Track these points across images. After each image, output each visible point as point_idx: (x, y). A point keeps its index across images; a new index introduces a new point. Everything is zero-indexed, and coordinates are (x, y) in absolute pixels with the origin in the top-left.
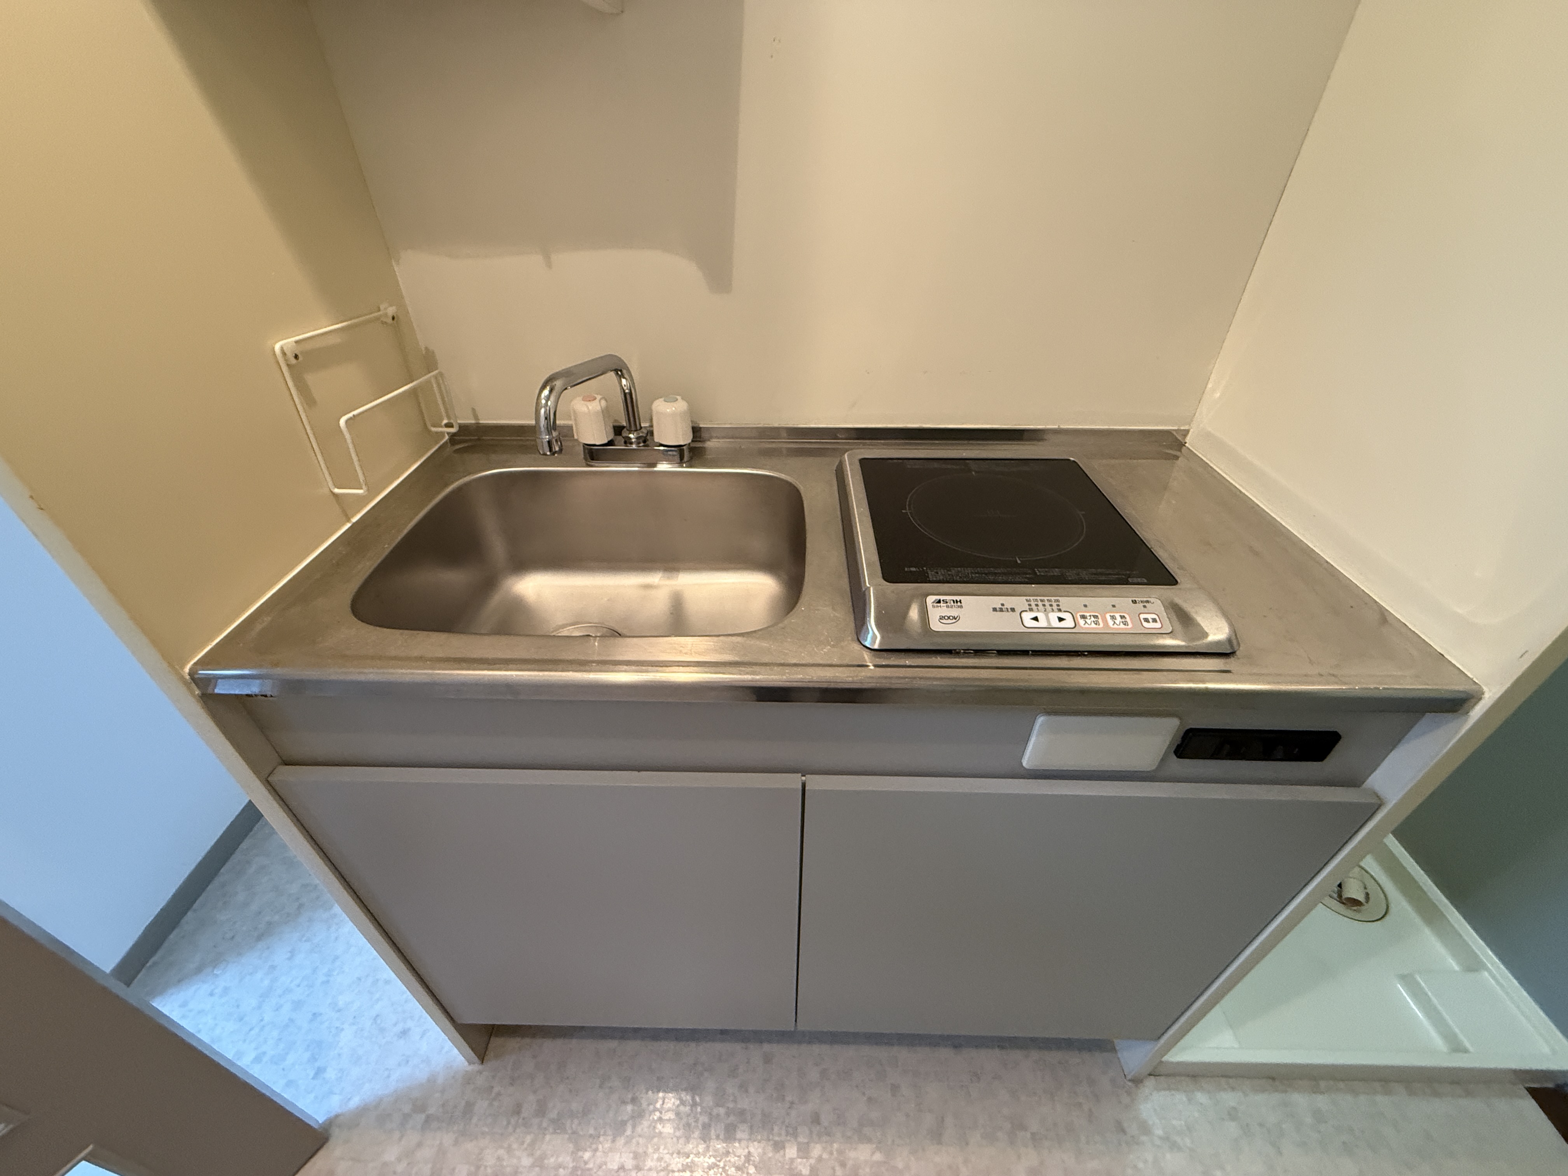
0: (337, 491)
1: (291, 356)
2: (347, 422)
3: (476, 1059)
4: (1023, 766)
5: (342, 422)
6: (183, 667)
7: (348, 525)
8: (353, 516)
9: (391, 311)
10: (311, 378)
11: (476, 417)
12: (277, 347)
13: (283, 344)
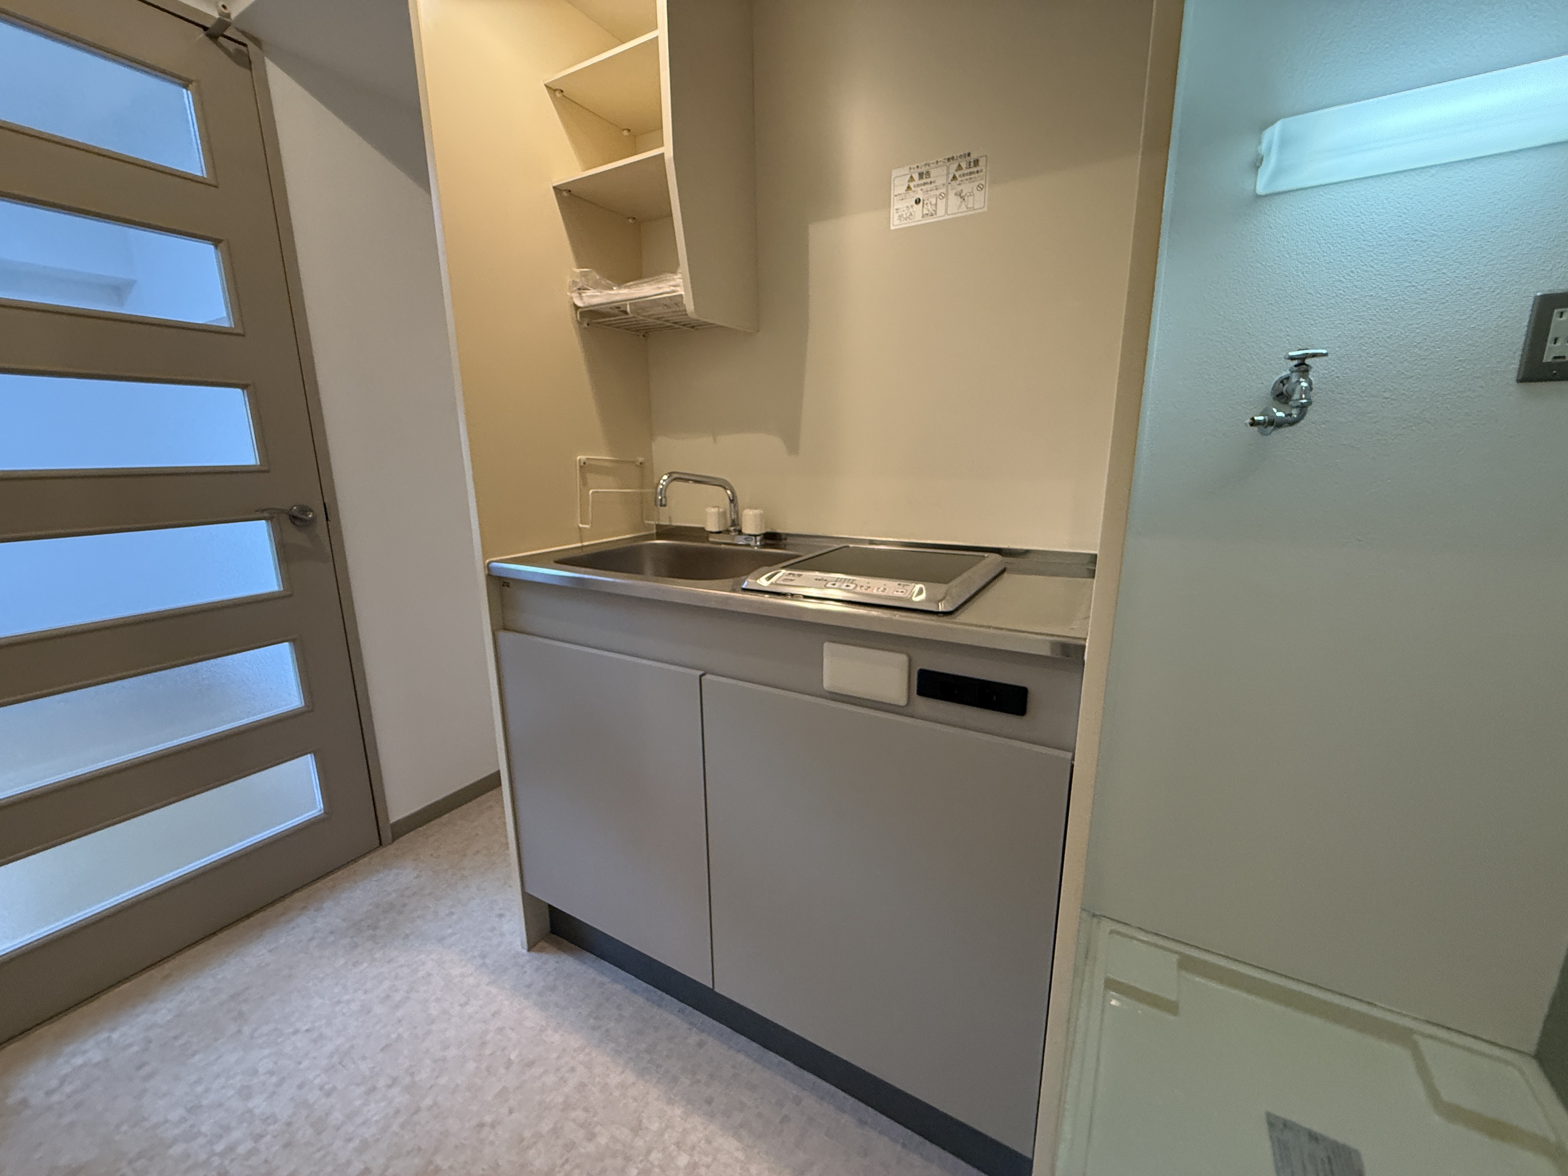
0: (581, 526)
1: (582, 462)
2: (593, 492)
3: (526, 947)
4: (823, 688)
5: (591, 492)
6: (487, 559)
7: (579, 545)
8: (585, 541)
9: (641, 459)
10: (588, 476)
11: (670, 521)
12: (578, 458)
13: (581, 457)
